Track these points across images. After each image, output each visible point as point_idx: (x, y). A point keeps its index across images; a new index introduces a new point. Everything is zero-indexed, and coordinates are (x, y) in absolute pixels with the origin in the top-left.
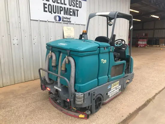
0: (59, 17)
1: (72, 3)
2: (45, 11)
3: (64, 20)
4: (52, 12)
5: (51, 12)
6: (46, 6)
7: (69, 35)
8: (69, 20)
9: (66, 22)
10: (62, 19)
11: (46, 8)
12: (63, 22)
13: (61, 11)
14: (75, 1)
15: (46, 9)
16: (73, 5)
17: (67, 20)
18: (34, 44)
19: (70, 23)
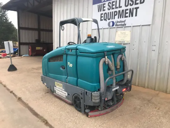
2: (101, 20)
3: (118, 24)
5: (106, 20)
6: (102, 15)
8: (123, 23)
9: (119, 26)
10: (115, 24)
12: (116, 27)
13: (115, 15)
15: (103, 18)
17: (121, 23)
19: (124, 26)
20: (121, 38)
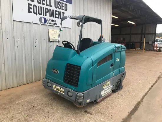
0: (45, 19)
1: (58, 6)
2: (29, 12)
3: (50, 22)
4: (38, 14)
5: (36, 13)
6: (30, 6)
7: (55, 37)
8: (54, 23)
9: (51, 25)
11: (31, 8)
12: (48, 24)
13: (46, 12)
14: (60, 4)
15: (31, 10)
16: (59, 7)
17: (53, 22)
18: (17, 47)
19: (56, 25)
20: (54, 37)
